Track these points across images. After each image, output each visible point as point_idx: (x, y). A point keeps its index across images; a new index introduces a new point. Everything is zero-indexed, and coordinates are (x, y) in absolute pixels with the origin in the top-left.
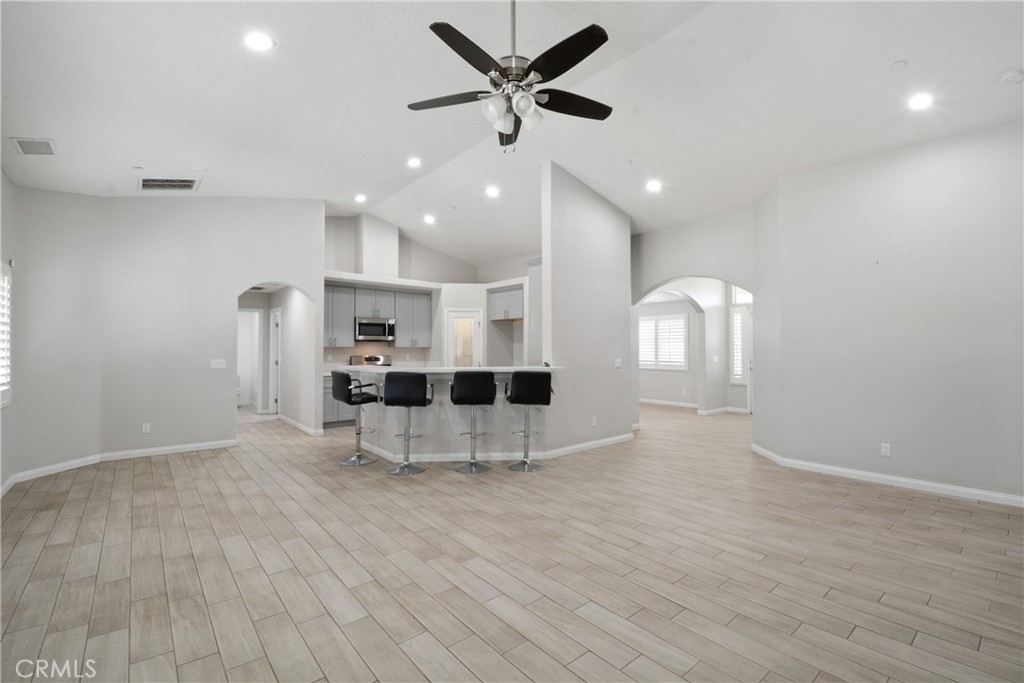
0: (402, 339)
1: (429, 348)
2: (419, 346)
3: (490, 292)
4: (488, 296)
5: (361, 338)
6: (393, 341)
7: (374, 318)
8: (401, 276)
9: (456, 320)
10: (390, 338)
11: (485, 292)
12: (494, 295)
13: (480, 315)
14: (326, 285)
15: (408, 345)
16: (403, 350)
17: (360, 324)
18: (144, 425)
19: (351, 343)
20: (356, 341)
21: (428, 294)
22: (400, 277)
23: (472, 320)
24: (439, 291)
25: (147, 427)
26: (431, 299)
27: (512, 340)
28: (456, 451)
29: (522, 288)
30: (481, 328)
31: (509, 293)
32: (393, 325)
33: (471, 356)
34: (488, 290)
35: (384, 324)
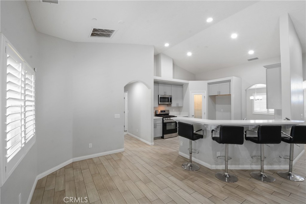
0: (174, 104)
1: (182, 107)
2: (179, 106)
3: (209, 84)
4: (208, 86)
5: (160, 103)
6: (171, 104)
7: (164, 95)
8: (174, 78)
9: (195, 95)
10: (169, 103)
11: (207, 84)
12: (211, 85)
13: (205, 94)
14: (154, 83)
15: (176, 106)
16: (174, 107)
17: (160, 98)
18: (89, 144)
19: (157, 105)
20: (159, 104)
21: (181, 85)
23: (201, 95)
24: (188, 84)
25: (91, 145)
26: (183, 87)
27: (215, 103)
28: (243, 164)
29: (231, 81)
30: (205, 99)
31: (220, 84)
32: (171, 98)
33: (201, 110)
34: (208, 83)
35: (169, 98)
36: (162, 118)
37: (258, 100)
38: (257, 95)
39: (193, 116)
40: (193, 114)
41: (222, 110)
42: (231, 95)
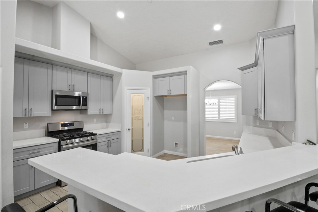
0: (92, 108)
1: (112, 114)
2: (104, 113)
3: (155, 77)
4: (153, 80)
5: (55, 108)
6: (86, 110)
7: (69, 92)
9: (132, 95)
10: (84, 108)
12: (157, 79)
13: (149, 93)
15: (97, 112)
17: (57, 96)
19: (48, 113)
20: (52, 110)
22: (91, 58)
23: (143, 95)
24: (120, 74)
26: (112, 80)
27: (164, 109)
29: (186, 74)
30: (149, 100)
31: (171, 78)
32: (86, 97)
33: (142, 119)
34: (153, 76)
35: (80, 97)
36: (58, 140)
37: (213, 104)
38: (211, 98)
39: (129, 130)
40: (130, 127)
41: (173, 119)
42: (186, 95)
